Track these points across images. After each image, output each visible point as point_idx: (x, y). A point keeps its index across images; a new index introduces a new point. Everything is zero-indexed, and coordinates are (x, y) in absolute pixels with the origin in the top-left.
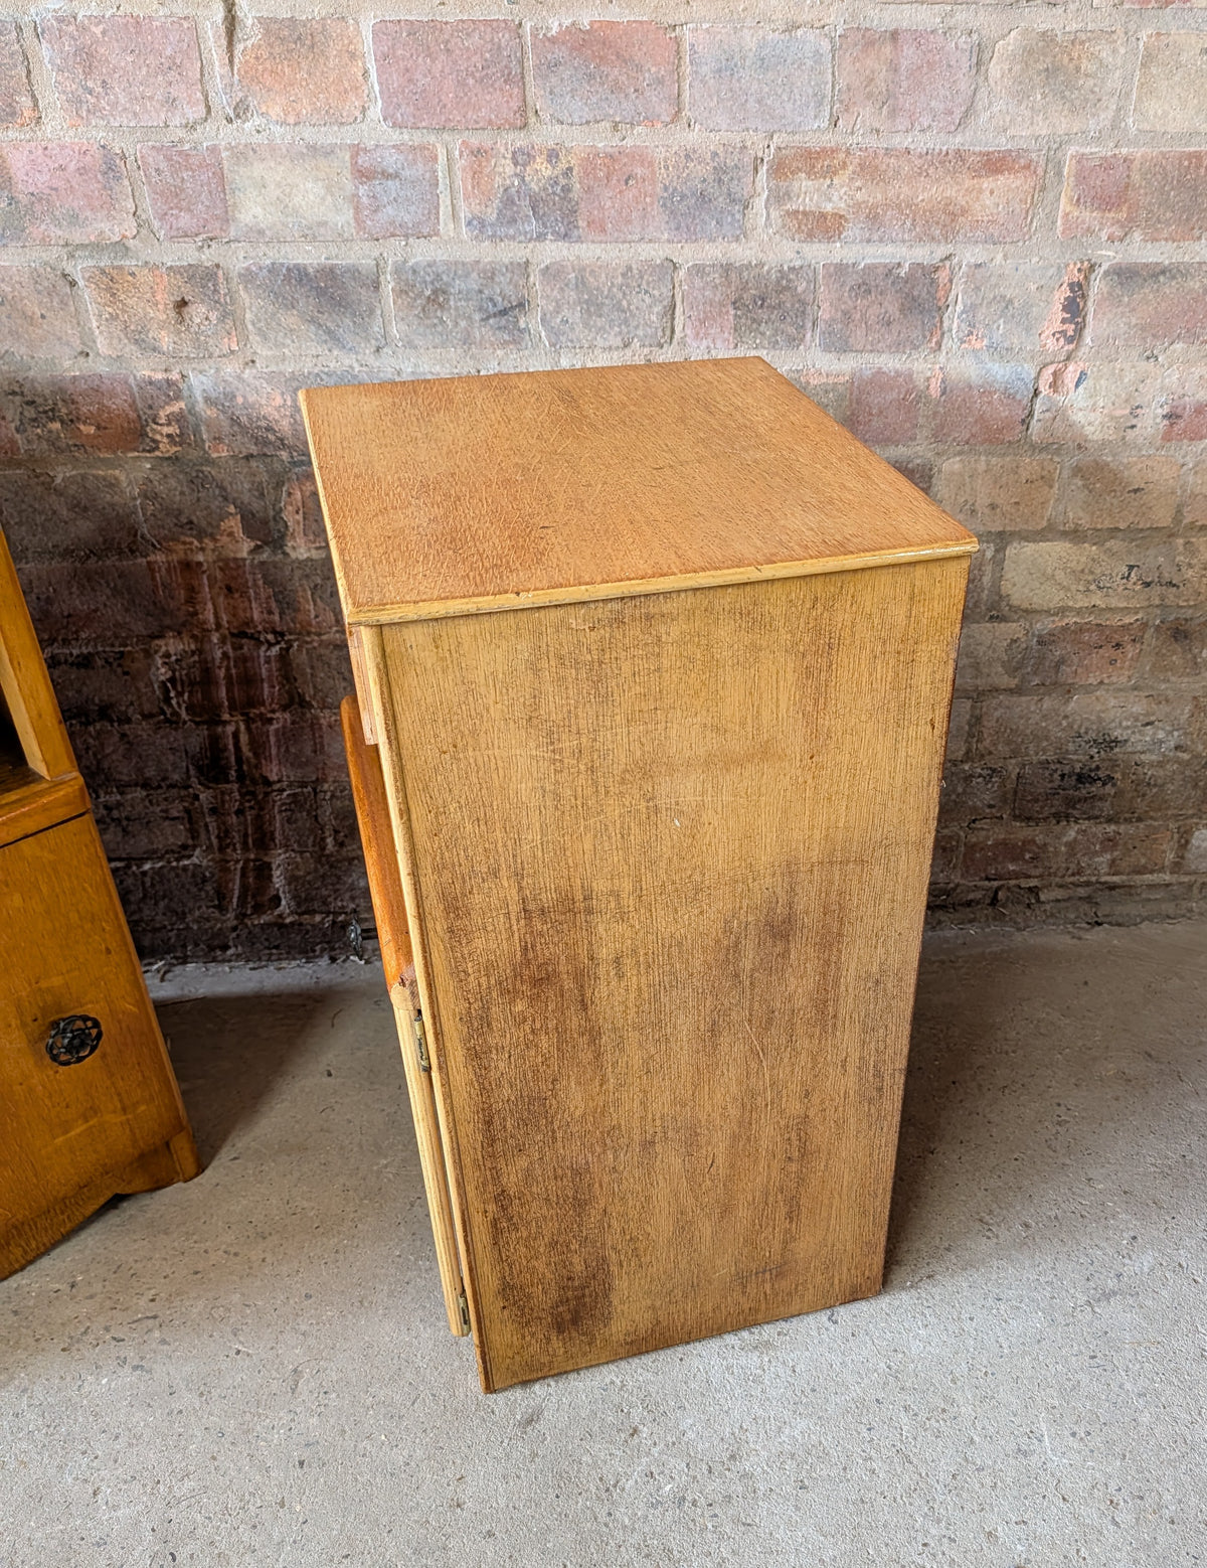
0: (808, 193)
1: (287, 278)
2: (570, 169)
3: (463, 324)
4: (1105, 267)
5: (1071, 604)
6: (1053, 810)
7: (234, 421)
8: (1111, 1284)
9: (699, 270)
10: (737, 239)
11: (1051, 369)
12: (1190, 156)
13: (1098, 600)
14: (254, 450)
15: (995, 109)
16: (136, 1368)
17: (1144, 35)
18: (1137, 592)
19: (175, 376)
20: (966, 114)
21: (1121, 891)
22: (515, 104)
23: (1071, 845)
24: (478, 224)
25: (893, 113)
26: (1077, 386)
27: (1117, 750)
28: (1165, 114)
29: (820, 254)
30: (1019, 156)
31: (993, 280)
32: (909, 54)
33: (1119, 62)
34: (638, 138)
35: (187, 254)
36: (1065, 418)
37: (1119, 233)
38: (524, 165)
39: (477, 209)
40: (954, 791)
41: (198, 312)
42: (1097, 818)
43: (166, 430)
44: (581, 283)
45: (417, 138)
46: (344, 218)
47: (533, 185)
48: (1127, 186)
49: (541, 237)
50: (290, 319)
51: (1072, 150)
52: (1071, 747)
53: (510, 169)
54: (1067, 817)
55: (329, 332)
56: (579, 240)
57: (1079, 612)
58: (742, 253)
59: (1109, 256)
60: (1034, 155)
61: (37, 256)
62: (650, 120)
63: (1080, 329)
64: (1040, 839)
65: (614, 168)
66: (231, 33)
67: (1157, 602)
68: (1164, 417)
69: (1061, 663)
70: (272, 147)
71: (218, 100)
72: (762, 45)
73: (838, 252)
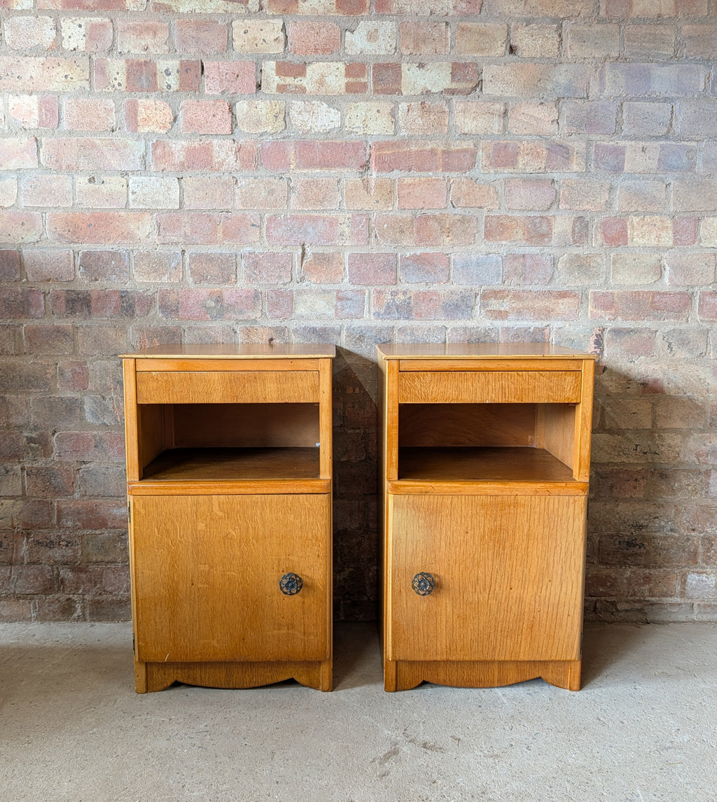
0: (495, 304)
1: (309, 332)
2: (411, 297)
3: (369, 347)
4: (609, 329)
5: (612, 460)
6: (617, 560)
9: (455, 329)
10: (469, 319)
12: (635, 292)
13: (624, 459)
15: (561, 278)
17: (612, 255)
18: (641, 456)
20: (551, 279)
21: (657, 606)
22: (393, 278)
23: (629, 579)
24: (377, 315)
25: (524, 279)
26: (604, 372)
27: (644, 530)
28: (624, 279)
29: (499, 324)
30: (571, 293)
31: (566, 333)
32: (529, 261)
33: (604, 263)
34: (434, 287)
35: (276, 323)
36: (600, 385)
37: (612, 318)
38: (395, 296)
39: (377, 310)
41: (276, 342)
42: (639, 565)
44: (412, 334)
45: (359, 288)
46: (332, 312)
47: (397, 302)
48: (613, 302)
49: (399, 319)
51: (591, 290)
52: (622, 528)
53: (390, 297)
54: (625, 564)
56: (412, 319)
57: (616, 464)
58: (471, 324)
59: (610, 325)
60: (577, 292)
61: (225, 323)
62: (439, 282)
63: (602, 351)
64: (613, 575)
65: (426, 297)
66: (303, 257)
67: (650, 461)
68: (641, 384)
69: (612, 487)
70: (311, 291)
71: (296, 277)
72: (478, 259)
73: (506, 323)
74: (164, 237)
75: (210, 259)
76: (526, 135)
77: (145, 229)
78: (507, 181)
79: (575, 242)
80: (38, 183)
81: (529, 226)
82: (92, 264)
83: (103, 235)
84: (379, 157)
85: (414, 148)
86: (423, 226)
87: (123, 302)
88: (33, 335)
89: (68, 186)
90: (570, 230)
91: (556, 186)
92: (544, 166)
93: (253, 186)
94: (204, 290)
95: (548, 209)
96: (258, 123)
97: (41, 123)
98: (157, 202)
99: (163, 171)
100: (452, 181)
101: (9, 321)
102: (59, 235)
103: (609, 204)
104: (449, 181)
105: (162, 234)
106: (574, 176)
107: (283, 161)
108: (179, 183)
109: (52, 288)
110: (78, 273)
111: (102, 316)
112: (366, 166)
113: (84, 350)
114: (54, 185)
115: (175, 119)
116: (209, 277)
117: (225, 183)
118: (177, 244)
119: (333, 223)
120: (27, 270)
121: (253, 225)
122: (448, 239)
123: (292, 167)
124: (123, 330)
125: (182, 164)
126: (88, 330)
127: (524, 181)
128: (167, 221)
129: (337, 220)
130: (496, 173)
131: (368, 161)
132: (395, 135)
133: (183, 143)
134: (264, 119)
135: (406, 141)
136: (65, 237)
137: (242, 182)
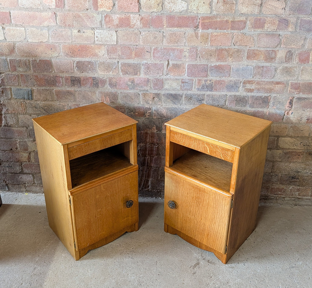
0: (248, 86)
1: (169, 95)
2: (213, 82)
3: (194, 102)
4: (296, 97)
5: (290, 148)
6: (287, 183)
7: (158, 113)
8: (294, 266)
9: (231, 96)
10: (237, 92)
11: (287, 112)
12: (309, 83)
13: (295, 147)
14: (160, 117)
15: (278, 76)
16: (131, 258)
17: (301, 67)
18: (302, 147)
19: (151, 107)
20: (274, 77)
21: (301, 199)
22: (206, 74)
23: (291, 190)
24: (198, 89)
25: (262, 76)
26: (291, 114)
27: (299, 173)
28: (305, 77)
29: (250, 94)
30: (282, 82)
31: (277, 99)
32: (265, 69)
33: (298, 71)
34: (223, 78)
35: (156, 92)
36: (289, 119)
37: (298, 93)
38: (206, 82)
39: (198, 87)
40: (269, 178)
41: (156, 99)
42: (296, 185)
43: (148, 114)
44: (212, 97)
45: (191, 78)
46: (179, 88)
47: (207, 84)
48: (299, 87)
49: (207, 91)
50: (169, 100)
51: (290, 82)
52: (291, 172)
53: (204, 82)
54: (290, 184)
55: (174, 102)
56: (213, 91)
57: (292, 149)
58: (237, 94)
59: (297, 96)
60: (284, 82)
61: (135, 91)
62: (225, 76)
63: (292, 106)
64: (285, 188)
65: (219, 82)
66: (168, 65)
67: (306, 148)
68: (306, 119)
69: (289, 157)
70: (171, 79)
71: (165, 73)
72: (243, 67)
73: (252, 94)
74: (110, 56)
75: (129, 65)
76: (269, 14)
77: (102, 53)
78: (259, 35)
79: (286, 61)
80: (57, 32)
81: (267, 54)
82: (81, 66)
83: (84, 54)
84: (203, 23)
85: (218, 20)
86: (220, 53)
87: (94, 82)
88: (58, 94)
89: (69, 33)
90: (284, 56)
91: (281, 38)
92: (276, 28)
93: (148, 35)
94: (127, 78)
95: (276, 47)
96: (150, 7)
97: (57, 6)
98: (107, 41)
99: (109, 28)
100: (234, 34)
101: (48, 88)
102: (66, 54)
103: (303, 45)
104: (233, 34)
105: (109, 55)
106: (289, 33)
107: (161, 24)
108: (116, 33)
109: (65, 75)
110: (75, 70)
111: (85, 87)
112: (197, 27)
113: (79, 100)
114: (64, 33)
115: (114, 5)
116: (129, 73)
117: (136, 34)
118: (115, 59)
119: (181, 51)
120: (54, 68)
121: (147, 52)
122: (231, 59)
123: (165, 27)
124: (94, 92)
125: (117, 25)
126: (80, 92)
127: (267, 35)
128: (112, 50)
129: (183, 50)
130: (254, 31)
131: (198, 25)
132: (210, 14)
133: (118, 16)
134: (153, 5)
135: (215, 17)
136: (69, 55)
137: (143, 33)
